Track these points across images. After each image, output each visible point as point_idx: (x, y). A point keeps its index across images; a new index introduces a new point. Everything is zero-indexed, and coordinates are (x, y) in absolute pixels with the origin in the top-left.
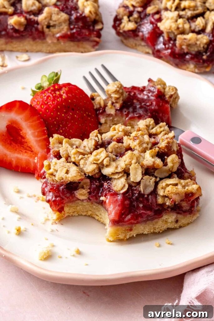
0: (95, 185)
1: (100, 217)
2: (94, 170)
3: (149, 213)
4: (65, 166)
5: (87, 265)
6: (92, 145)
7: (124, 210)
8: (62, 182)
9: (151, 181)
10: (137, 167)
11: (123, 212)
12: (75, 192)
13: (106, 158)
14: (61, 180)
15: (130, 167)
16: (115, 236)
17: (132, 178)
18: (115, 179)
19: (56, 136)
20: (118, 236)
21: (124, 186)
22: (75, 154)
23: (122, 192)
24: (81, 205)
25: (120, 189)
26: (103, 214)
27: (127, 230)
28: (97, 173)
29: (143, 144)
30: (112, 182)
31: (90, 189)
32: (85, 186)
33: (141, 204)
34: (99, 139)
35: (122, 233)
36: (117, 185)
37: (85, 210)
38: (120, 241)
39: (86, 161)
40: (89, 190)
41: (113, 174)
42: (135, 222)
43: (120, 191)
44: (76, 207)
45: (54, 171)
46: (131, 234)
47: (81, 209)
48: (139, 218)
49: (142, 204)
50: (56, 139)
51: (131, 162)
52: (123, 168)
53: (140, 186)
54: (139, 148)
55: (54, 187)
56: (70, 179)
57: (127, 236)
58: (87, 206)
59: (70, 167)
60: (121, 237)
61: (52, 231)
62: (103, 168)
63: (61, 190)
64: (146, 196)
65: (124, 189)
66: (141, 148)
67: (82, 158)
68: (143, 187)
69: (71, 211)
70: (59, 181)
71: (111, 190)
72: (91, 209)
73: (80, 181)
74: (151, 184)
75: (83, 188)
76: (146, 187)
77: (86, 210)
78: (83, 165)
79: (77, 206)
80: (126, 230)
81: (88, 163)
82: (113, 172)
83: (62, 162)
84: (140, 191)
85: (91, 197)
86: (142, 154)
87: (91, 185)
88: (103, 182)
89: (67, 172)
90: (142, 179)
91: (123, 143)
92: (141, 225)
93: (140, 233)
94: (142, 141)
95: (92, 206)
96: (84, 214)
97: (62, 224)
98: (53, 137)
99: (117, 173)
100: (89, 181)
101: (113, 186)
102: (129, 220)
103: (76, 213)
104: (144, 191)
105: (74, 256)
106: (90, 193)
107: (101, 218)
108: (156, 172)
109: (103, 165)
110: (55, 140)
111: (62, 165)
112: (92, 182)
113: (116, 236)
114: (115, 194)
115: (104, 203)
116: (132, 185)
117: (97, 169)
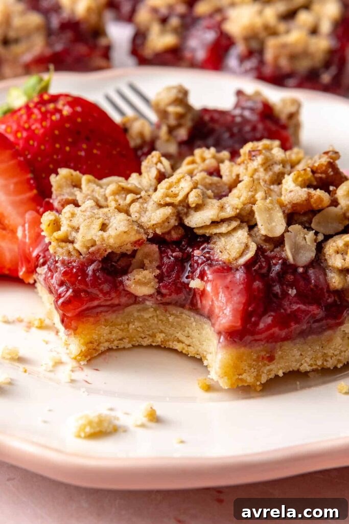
0: (173, 257)
1: (187, 342)
2: (167, 220)
3: (313, 309)
4: (97, 216)
5: (182, 442)
6: (150, 180)
7: (253, 305)
8: (93, 254)
9: (306, 236)
10: (270, 206)
11: (250, 309)
12: (125, 278)
13: (191, 190)
14: (88, 248)
15: (255, 208)
16: (234, 375)
17: (263, 229)
18: (221, 234)
19: (64, 172)
20: (241, 374)
21: (247, 247)
22: (115, 193)
23: (242, 261)
24: (139, 319)
25: (238, 255)
26: (194, 334)
27: (263, 358)
28: (175, 228)
29: (272, 165)
30: (214, 243)
31: (159, 267)
32: (146, 262)
33: (292, 289)
34: (164, 168)
35: (250, 366)
36: (228, 247)
37: (147, 333)
38: (245, 390)
39: (145, 205)
40: (158, 272)
41: (215, 223)
42: (283, 333)
43: (236, 259)
44: (126, 326)
45: (70, 229)
46: (270, 371)
47: (139, 329)
48: (292, 324)
49: (296, 289)
50: (66, 178)
51: (253, 197)
52: (236, 209)
53: (284, 246)
54: (266, 174)
55: (73, 267)
56: (112, 241)
57: (263, 375)
58: (151, 321)
59: (109, 215)
60: (249, 378)
61: (73, 381)
62: (187, 214)
63: (90, 273)
64: (301, 270)
65: (247, 254)
66: (270, 173)
67: (133, 201)
68: (291, 249)
69: (114, 336)
70: (83, 250)
71: (214, 263)
72: (162, 328)
73: (135, 248)
74: (309, 243)
75: (142, 266)
76: (296, 249)
77: (150, 333)
78: (139, 212)
79: (128, 324)
80: (261, 359)
81: (149, 208)
82: (215, 218)
83: (87, 208)
84: (285, 261)
85: (165, 287)
86: (274, 187)
87: (162, 258)
88: (191, 250)
89: (104, 227)
90: (287, 231)
91: (221, 177)
92: (295, 344)
93: (291, 369)
94: (271, 160)
95: (164, 319)
96: (146, 342)
97: (97, 370)
98: (57, 174)
99: (223, 221)
100: (157, 249)
101: (218, 251)
102: (269, 327)
103: (126, 341)
104: (294, 259)
105: (143, 426)
106: (160, 278)
107: (189, 346)
108: (313, 220)
109: (188, 207)
110: (64, 180)
111: (88, 213)
112: (164, 252)
113: (237, 376)
114: (226, 269)
115: (198, 298)
116: (264, 247)
117: (175, 218)
